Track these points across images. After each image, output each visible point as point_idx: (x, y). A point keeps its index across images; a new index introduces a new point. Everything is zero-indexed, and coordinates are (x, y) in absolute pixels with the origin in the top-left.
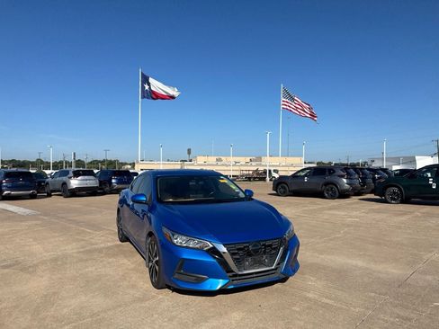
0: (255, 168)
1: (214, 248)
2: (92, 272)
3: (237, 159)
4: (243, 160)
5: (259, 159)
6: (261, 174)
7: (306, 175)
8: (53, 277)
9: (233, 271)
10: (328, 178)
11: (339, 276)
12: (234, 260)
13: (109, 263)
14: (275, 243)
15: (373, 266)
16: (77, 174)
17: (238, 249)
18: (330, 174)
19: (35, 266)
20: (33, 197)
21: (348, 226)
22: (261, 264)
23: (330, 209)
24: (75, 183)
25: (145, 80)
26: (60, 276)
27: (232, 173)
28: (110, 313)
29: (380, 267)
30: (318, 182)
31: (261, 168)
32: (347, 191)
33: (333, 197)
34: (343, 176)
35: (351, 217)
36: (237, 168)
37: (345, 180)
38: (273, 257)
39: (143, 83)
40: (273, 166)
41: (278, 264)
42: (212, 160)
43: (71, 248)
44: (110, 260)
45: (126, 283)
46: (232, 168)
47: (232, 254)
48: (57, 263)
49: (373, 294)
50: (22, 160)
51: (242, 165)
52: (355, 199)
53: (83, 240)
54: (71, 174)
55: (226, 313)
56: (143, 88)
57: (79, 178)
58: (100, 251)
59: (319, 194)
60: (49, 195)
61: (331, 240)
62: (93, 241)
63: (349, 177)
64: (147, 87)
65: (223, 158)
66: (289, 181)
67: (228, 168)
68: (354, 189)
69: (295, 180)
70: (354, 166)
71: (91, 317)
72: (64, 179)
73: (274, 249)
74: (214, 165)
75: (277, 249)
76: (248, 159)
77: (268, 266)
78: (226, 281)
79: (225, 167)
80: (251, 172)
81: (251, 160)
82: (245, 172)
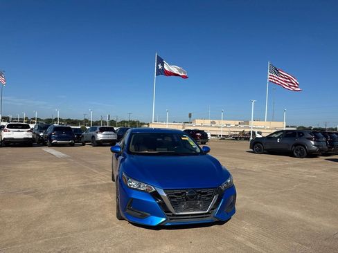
0: (241, 130)
1: (156, 192)
2: (80, 202)
3: (228, 122)
4: (233, 123)
5: (247, 122)
6: (246, 135)
7: (279, 137)
8: (53, 203)
9: (170, 212)
10: (297, 140)
11: (273, 225)
12: (172, 203)
13: (96, 196)
14: (210, 191)
15: (309, 219)
16: (102, 130)
17: (176, 194)
18: (300, 136)
19: (46, 194)
20: (71, 145)
21: (304, 181)
22: (196, 208)
23: (295, 166)
24: (100, 136)
25: (160, 61)
26: (57, 203)
27: (222, 134)
28: (76, 234)
29: (315, 220)
30: (289, 143)
31: (247, 130)
32: (315, 151)
33: (301, 156)
34: (311, 139)
35: (310, 174)
36: (227, 129)
37: (313, 142)
38: (207, 203)
39: (158, 64)
40: (258, 128)
41: (212, 209)
42: (208, 122)
43: (76, 183)
44: (98, 194)
45: (100, 213)
46: (222, 129)
47: (170, 198)
48: (62, 193)
49: (296, 244)
50: (74, 119)
51: (231, 127)
52: (322, 159)
53: (88, 178)
54: (98, 130)
55: (161, 245)
56: (158, 67)
57: (104, 133)
58: (94, 187)
59: (289, 154)
60: (84, 145)
61: (282, 192)
62: (94, 179)
63: (317, 139)
64: (160, 67)
65: (216, 121)
66: (264, 142)
67: (219, 129)
68: (320, 150)
69: (269, 141)
70: (323, 131)
71: (61, 235)
72: (93, 133)
73: (209, 196)
74: (209, 127)
75: (211, 197)
76: (237, 123)
77: (202, 210)
78: (164, 219)
79: (217, 129)
80: (238, 133)
81: (240, 123)
82: (233, 133)
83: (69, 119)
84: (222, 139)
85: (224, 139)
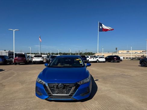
3: (136, 51)
4: (139, 52)
6: (145, 57)
9: (50, 94)
12: (51, 89)
14: (71, 85)
25: (101, 25)
27: (131, 57)
31: (145, 55)
36: (135, 55)
39: (100, 26)
41: (71, 94)
42: (125, 52)
46: (132, 55)
51: (138, 54)
56: (100, 28)
64: (101, 27)
65: (129, 51)
73: (70, 87)
74: (125, 54)
75: (71, 87)
76: (141, 51)
77: (67, 94)
78: (47, 97)
79: (130, 55)
80: (140, 57)
81: (143, 52)
82: (138, 57)
83: (64, 53)
84: (131, 60)
85: (132, 60)
